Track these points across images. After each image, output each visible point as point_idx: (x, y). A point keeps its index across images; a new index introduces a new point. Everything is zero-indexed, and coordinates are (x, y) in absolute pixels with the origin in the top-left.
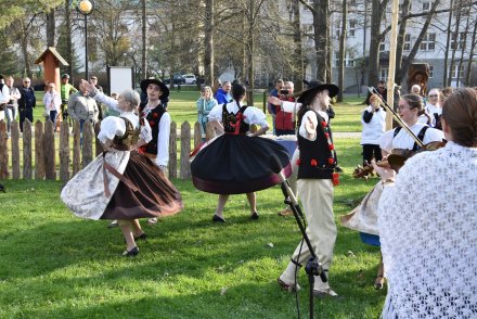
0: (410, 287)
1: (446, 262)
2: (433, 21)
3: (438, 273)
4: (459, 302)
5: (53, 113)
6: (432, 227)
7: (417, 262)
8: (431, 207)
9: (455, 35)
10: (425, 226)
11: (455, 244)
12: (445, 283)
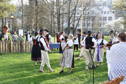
0: (114, 69)
1: (121, 64)
2: (80, 21)
3: (120, 66)
4: (124, 72)
5: (6, 39)
6: (118, 58)
7: (115, 65)
8: (118, 54)
9: (84, 24)
10: (117, 58)
11: (123, 61)
12: (121, 68)
